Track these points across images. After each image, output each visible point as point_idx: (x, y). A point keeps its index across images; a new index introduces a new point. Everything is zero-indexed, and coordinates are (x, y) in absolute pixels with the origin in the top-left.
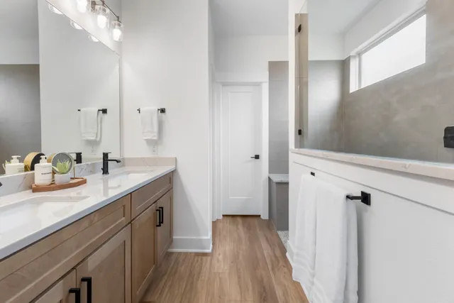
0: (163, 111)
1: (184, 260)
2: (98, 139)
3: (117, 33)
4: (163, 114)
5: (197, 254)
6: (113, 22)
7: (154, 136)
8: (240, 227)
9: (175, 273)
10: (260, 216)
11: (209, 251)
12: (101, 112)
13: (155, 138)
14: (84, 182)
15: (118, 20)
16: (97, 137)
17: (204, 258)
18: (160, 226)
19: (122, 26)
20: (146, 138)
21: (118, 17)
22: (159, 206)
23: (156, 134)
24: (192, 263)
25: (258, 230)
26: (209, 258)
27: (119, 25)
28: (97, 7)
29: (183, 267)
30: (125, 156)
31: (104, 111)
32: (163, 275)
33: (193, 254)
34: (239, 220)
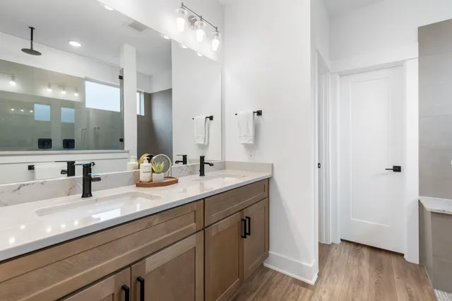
0: (259, 113)
1: (277, 283)
2: (206, 143)
3: (216, 43)
4: (260, 116)
5: (296, 281)
6: (213, 33)
7: (250, 140)
8: (365, 263)
9: (265, 294)
10: (402, 255)
11: (312, 282)
12: (208, 119)
13: (251, 142)
14: (176, 182)
15: (217, 31)
16: (205, 141)
17: (303, 289)
18: (245, 237)
19: (220, 35)
20: (242, 142)
21: (216, 28)
22: (245, 215)
23: (251, 138)
24: (286, 292)
25: (395, 276)
26: (309, 292)
27: (217, 35)
28: (196, 23)
29: (275, 291)
30: (227, 160)
31: (211, 118)
32: (251, 293)
33: (290, 279)
34: (365, 251)
